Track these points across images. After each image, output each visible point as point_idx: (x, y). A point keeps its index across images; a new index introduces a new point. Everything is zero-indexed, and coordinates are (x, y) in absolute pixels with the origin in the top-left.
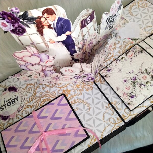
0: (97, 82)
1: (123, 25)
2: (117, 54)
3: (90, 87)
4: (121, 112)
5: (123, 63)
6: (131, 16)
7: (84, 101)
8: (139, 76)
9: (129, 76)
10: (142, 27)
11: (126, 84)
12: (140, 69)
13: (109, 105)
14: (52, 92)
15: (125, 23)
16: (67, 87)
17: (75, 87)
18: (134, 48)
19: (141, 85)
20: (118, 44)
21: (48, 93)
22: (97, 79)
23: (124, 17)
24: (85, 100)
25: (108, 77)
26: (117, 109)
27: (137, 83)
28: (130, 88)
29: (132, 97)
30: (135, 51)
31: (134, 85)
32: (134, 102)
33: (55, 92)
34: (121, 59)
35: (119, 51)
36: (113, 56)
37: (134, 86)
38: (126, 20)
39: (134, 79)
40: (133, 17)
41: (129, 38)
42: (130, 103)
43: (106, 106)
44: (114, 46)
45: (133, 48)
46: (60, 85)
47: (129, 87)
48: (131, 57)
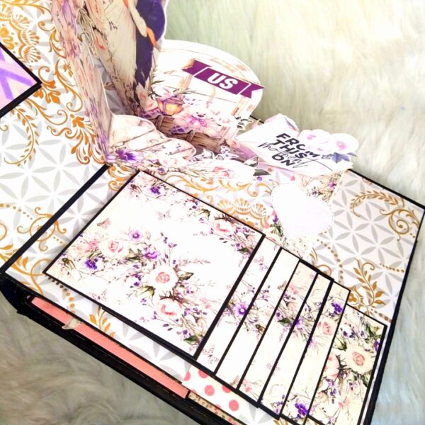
0: (109, 173)
1: (311, 191)
2: (215, 197)
3: (87, 155)
4: (34, 252)
5: (192, 216)
6: (349, 202)
7: (35, 144)
8: (163, 262)
9: (155, 241)
10: (326, 238)
11: (126, 240)
12: (186, 262)
13: (48, 215)
14: (35, 49)
15: (320, 193)
16: (67, 92)
17: (74, 113)
18: (247, 231)
19: (136, 276)
20: (249, 193)
21: (31, 38)
22: (119, 172)
23: (336, 187)
24: (40, 149)
25: (134, 194)
26: (41, 241)
27: (139, 264)
28: (117, 251)
29: (91, 264)
30: (240, 234)
31: (129, 259)
32: (74, 273)
33: (39, 58)
34: (203, 210)
35: (226, 202)
36: (205, 190)
37: (126, 259)
38: (329, 194)
39: (149, 253)
40: (347, 209)
41: (278, 214)
42: (68, 263)
43: (39, 209)
44: (237, 185)
45: (248, 228)
46: (68, 71)
47: (118, 249)
48: (216, 231)
